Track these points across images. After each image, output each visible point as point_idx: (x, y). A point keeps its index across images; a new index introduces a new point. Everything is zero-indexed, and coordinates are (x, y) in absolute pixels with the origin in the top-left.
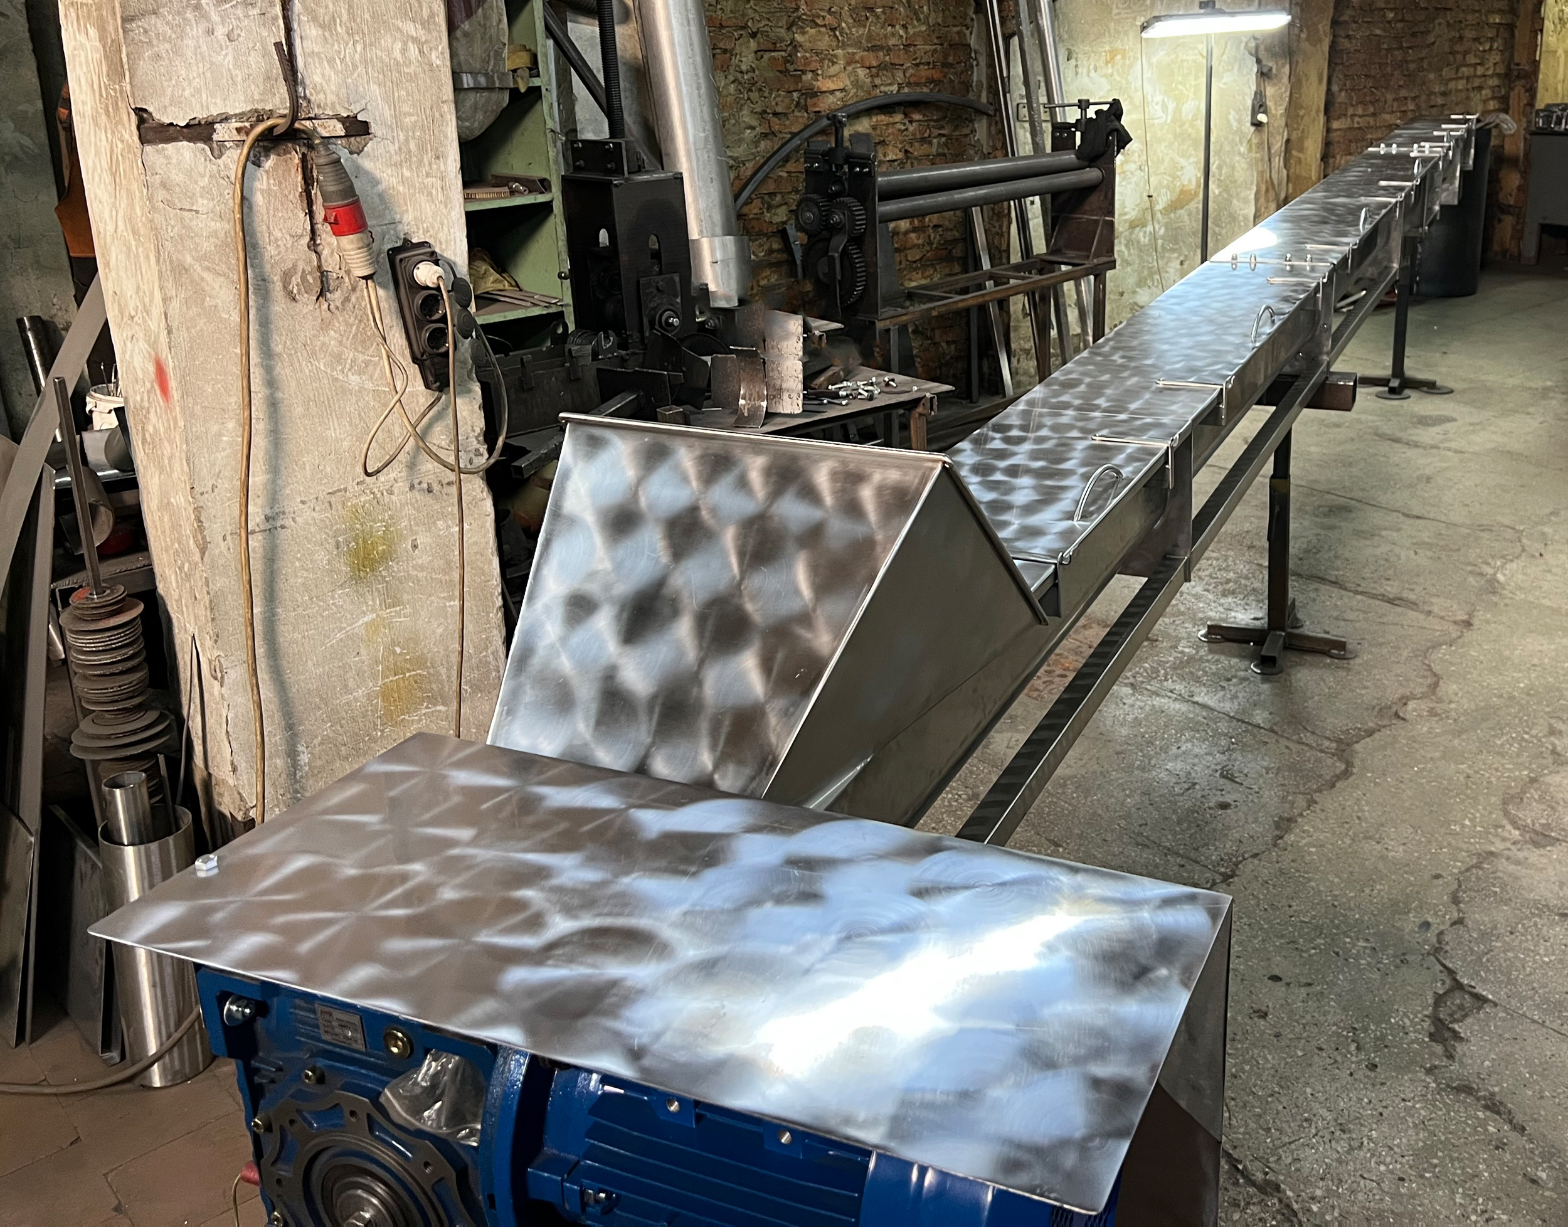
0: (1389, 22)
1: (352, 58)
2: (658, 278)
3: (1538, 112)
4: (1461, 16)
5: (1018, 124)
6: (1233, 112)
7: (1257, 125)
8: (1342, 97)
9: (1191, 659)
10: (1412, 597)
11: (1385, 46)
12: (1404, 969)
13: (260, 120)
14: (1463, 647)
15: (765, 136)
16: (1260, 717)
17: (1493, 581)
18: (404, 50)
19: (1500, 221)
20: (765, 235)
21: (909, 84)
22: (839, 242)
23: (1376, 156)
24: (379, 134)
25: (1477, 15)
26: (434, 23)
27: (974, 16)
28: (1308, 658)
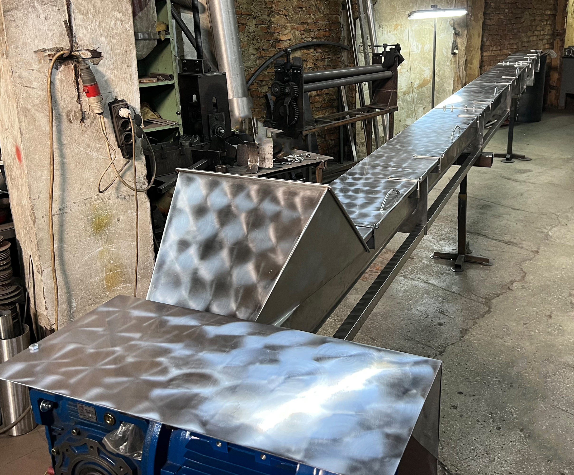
0: (506, 13)
1: (94, 27)
2: (216, 114)
3: (565, 49)
4: (535, 11)
5: (359, 53)
6: (444, 48)
7: (454, 54)
8: (488, 43)
9: (427, 266)
10: (515, 241)
11: (505, 23)
12: (512, 389)
13: (58, 51)
14: (535, 261)
15: (259, 58)
16: (454, 289)
17: (547, 235)
18: (115, 24)
19: (550, 92)
20: (259, 97)
21: (316, 38)
22: (288, 100)
23: (501, 66)
24: (105, 57)
25: (541, 11)
26: (128, 13)
27: (342, 11)
28: (474, 265)
